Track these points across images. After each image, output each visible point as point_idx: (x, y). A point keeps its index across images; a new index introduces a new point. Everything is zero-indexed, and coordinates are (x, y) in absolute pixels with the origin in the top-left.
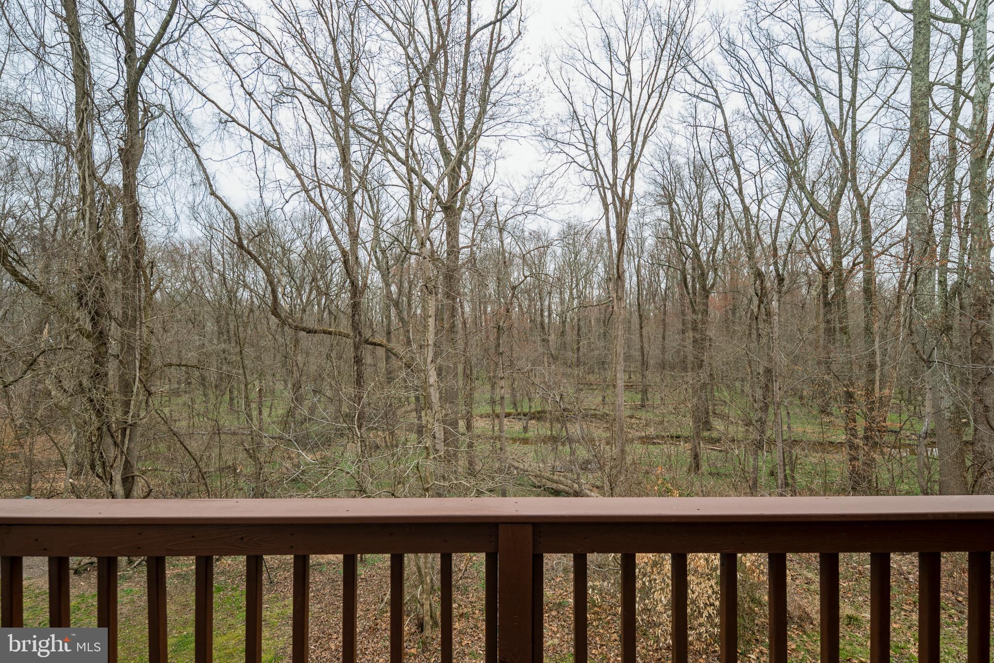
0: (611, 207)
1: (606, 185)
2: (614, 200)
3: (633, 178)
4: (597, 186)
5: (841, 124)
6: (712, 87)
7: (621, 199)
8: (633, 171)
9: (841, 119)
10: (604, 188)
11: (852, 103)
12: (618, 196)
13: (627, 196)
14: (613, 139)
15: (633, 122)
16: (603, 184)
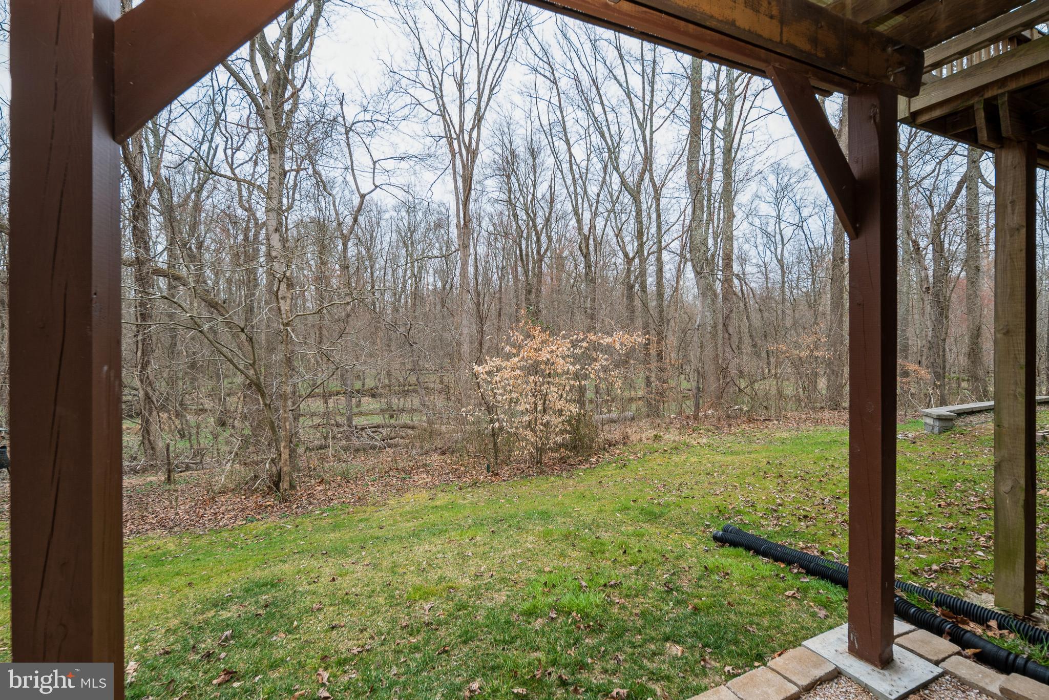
0: (458, 156)
1: (454, 136)
2: (460, 149)
3: (479, 128)
4: (446, 137)
5: (644, 118)
6: (549, 64)
7: (468, 149)
8: (479, 121)
9: (644, 114)
10: (451, 138)
11: (651, 106)
12: (465, 144)
13: (474, 145)
14: (460, 85)
15: (480, 73)
16: (451, 135)
